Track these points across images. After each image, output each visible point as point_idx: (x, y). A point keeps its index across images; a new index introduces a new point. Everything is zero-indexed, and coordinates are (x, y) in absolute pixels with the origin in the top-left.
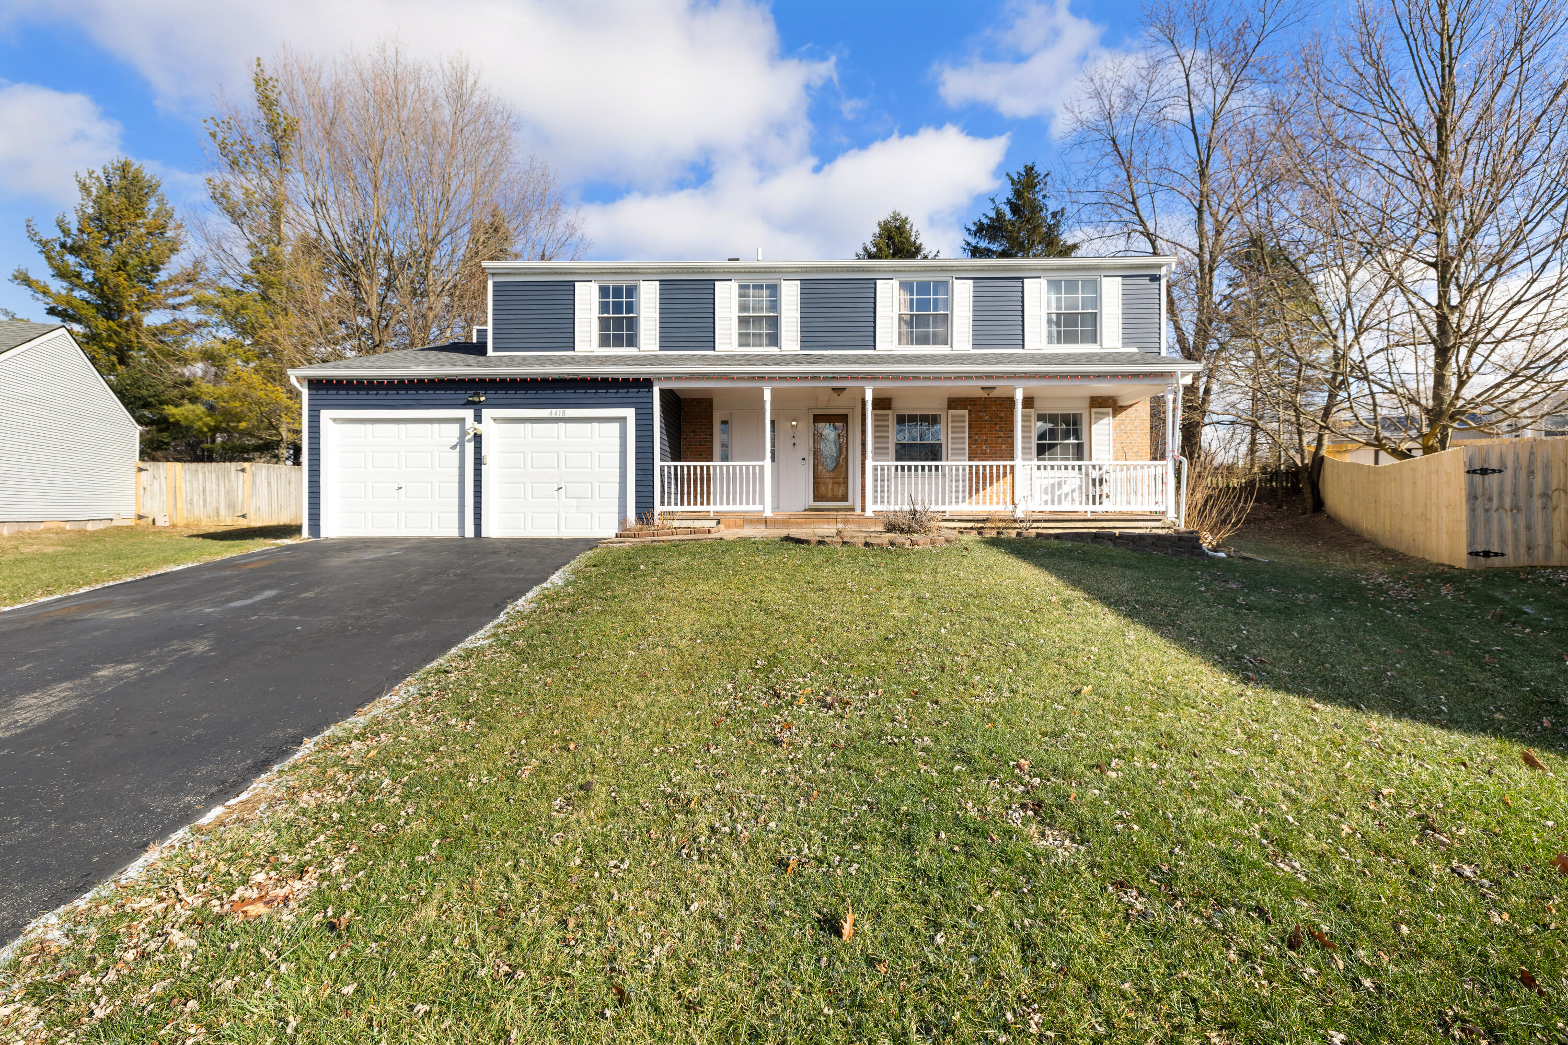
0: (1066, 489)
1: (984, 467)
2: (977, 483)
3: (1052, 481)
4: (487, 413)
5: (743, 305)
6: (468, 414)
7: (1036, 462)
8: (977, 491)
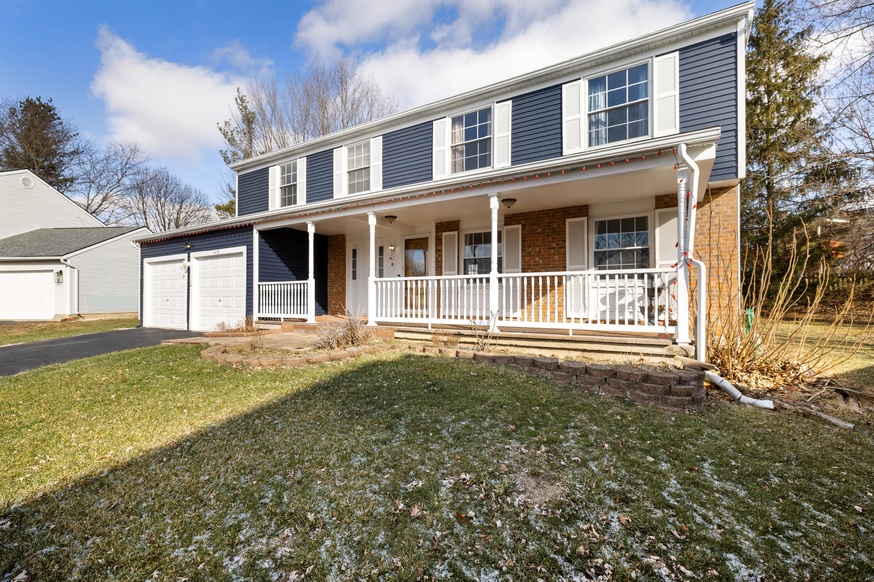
0: (627, 299)
1: (537, 278)
2: (529, 293)
3: (612, 291)
4: (193, 255)
5: (350, 163)
6: (185, 256)
7: (593, 271)
8: (529, 301)
